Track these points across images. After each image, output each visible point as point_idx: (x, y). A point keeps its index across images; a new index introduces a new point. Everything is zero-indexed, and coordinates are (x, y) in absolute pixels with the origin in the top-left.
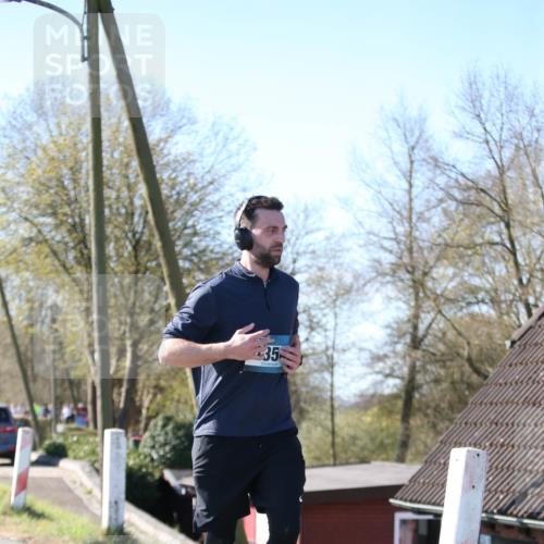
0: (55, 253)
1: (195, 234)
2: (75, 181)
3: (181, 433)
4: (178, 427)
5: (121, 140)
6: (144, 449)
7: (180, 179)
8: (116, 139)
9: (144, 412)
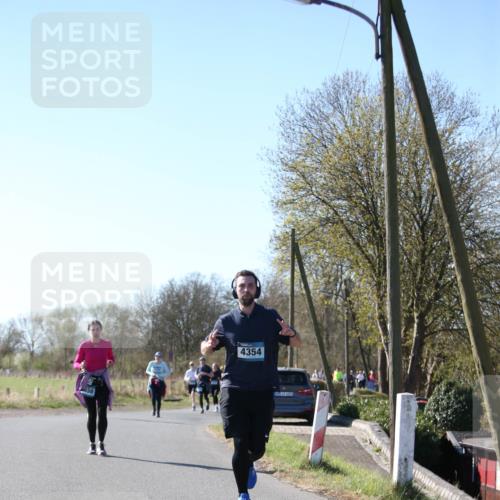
0: (349, 233)
1: (477, 216)
2: (367, 167)
3: (461, 398)
4: (460, 392)
5: (410, 130)
6: (428, 412)
7: (463, 167)
8: (405, 129)
9: (429, 377)
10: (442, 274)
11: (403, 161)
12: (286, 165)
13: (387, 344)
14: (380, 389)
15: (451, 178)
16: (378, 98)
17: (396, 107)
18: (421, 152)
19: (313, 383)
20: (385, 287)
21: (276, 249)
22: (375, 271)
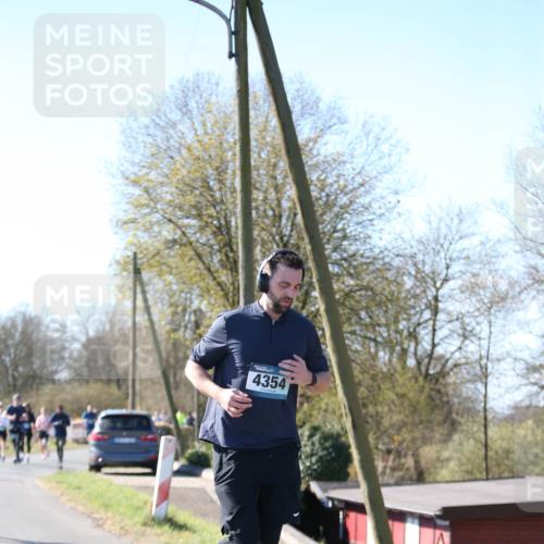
0: (199, 256)
1: (345, 237)
2: (221, 182)
3: (327, 444)
4: (326, 437)
5: (268, 139)
7: (330, 181)
8: (264, 138)
10: (305, 304)
11: (260, 176)
12: (127, 178)
15: (314, 194)
16: (232, 102)
17: (252, 113)
18: (281, 164)
19: (158, 428)
21: (116, 275)
22: (228, 299)
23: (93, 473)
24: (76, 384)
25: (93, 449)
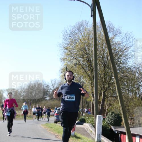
0: (83, 68)
1: (121, 63)
2: (88, 49)
3: (116, 117)
4: (115, 115)
5: (101, 38)
6: (106, 121)
7: (117, 48)
8: (100, 37)
9: (106, 110)
10: (110, 80)
11: (99, 47)
12: (65, 48)
13: (94, 101)
14: (92, 114)
15: (113, 52)
16: (92, 28)
17: (97, 31)
18: (104, 44)
20: (93, 84)
21: (61, 72)
22: (90, 79)
23: (55, 124)
24: (51, 101)
25: (55, 117)
